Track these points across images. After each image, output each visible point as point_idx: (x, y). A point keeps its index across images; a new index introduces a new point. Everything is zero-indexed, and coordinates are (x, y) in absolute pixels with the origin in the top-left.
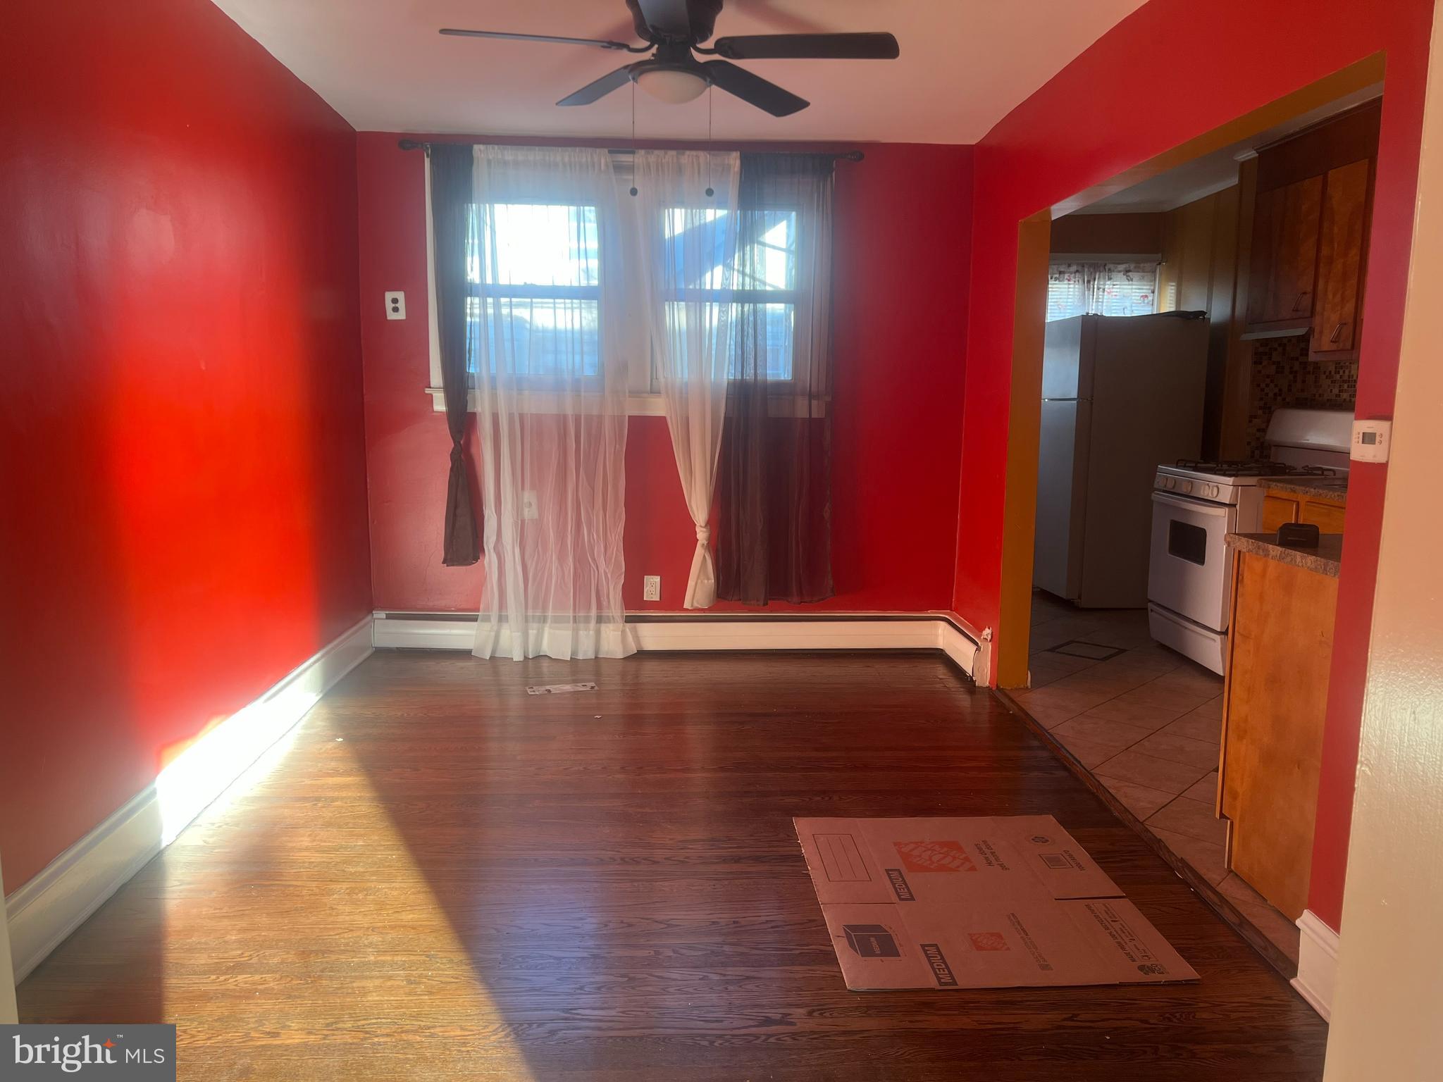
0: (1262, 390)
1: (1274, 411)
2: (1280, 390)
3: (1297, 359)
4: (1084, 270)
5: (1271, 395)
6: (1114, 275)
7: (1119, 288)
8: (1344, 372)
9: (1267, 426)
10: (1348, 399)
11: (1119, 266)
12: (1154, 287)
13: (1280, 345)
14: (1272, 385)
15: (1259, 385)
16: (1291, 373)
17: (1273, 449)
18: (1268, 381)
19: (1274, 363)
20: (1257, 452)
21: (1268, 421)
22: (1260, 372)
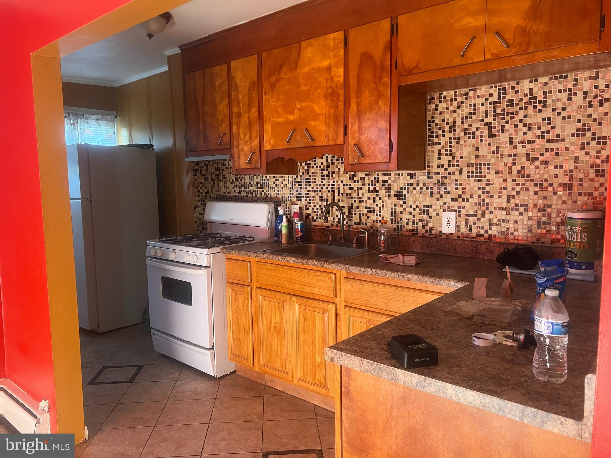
0: (199, 191)
1: (206, 203)
2: (208, 191)
3: (214, 173)
4: (70, 117)
5: (204, 194)
6: (89, 121)
7: (94, 130)
8: (241, 180)
9: (204, 211)
10: (245, 195)
11: (92, 116)
12: (115, 130)
13: (205, 165)
14: (203, 188)
15: (197, 188)
16: (212, 181)
17: (208, 224)
18: (201, 185)
19: (203, 175)
20: (201, 227)
21: (204, 209)
22: (196, 180)
